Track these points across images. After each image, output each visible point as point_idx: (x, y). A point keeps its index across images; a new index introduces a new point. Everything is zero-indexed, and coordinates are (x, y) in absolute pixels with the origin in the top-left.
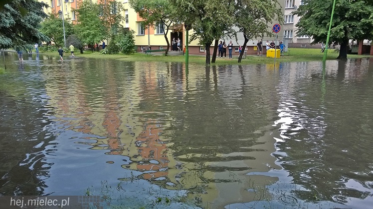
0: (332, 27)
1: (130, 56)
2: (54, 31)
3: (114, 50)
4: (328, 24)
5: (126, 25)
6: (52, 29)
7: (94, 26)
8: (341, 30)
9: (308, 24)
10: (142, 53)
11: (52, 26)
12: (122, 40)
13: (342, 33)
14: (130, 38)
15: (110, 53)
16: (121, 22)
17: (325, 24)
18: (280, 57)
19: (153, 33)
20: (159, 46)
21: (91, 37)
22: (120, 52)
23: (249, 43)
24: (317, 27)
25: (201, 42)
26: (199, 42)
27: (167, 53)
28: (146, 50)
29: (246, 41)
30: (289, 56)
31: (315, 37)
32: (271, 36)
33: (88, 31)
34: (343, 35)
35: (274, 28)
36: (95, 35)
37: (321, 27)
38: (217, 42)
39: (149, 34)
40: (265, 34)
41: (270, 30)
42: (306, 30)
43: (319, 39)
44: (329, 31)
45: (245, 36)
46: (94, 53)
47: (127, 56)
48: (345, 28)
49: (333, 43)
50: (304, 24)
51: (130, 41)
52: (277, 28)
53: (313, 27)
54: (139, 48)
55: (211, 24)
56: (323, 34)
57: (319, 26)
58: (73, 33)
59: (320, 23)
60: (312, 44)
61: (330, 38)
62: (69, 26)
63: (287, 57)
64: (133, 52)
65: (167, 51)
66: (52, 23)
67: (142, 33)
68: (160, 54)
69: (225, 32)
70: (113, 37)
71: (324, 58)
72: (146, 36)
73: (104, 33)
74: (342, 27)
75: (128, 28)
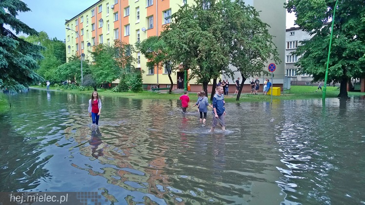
0: (330, 66)
1: (138, 94)
2: (74, 71)
3: (123, 88)
4: (325, 63)
5: (137, 66)
6: (72, 69)
7: (107, 66)
8: (339, 69)
9: (306, 63)
10: (151, 91)
11: (73, 67)
12: (131, 79)
13: (341, 71)
14: (138, 77)
15: (120, 91)
16: (133, 63)
17: (324, 63)
18: (280, 94)
19: (161, 73)
20: (167, 85)
21: (103, 76)
22: (130, 90)
23: (247, 82)
24: (315, 66)
25: (199, 81)
26: (196, 81)
27: (170, 91)
28: (154, 88)
29: (244, 80)
30: (290, 93)
31: (315, 76)
32: (267, 75)
33: (101, 71)
34: (341, 73)
35: (270, 68)
36: (107, 75)
37: (319, 66)
38: (215, 81)
39: (158, 74)
40: (262, 73)
41: (266, 69)
42: (305, 69)
43: (318, 77)
44: (327, 70)
45: (242, 75)
46: (106, 91)
47: (135, 94)
48: (343, 67)
49: (333, 81)
50: (302, 63)
51: (138, 80)
52: (272, 68)
53: (311, 66)
54: (149, 86)
55: (206, 64)
56: (321, 73)
57: (318, 65)
58: (90, 73)
59: (318, 62)
60: (312, 82)
61: (328, 76)
62: (87, 66)
63: (287, 95)
64: (142, 90)
65: (171, 89)
66: (73, 65)
67: (152, 73)
68: (165, 92)
69: (224, 71)
70: (124, 76)
71: (324, 96)
72: (156, 75)
73: (117, 72)
74: (340, 66)
75: (140, 68)
